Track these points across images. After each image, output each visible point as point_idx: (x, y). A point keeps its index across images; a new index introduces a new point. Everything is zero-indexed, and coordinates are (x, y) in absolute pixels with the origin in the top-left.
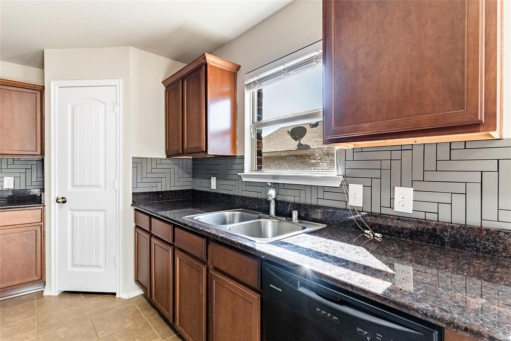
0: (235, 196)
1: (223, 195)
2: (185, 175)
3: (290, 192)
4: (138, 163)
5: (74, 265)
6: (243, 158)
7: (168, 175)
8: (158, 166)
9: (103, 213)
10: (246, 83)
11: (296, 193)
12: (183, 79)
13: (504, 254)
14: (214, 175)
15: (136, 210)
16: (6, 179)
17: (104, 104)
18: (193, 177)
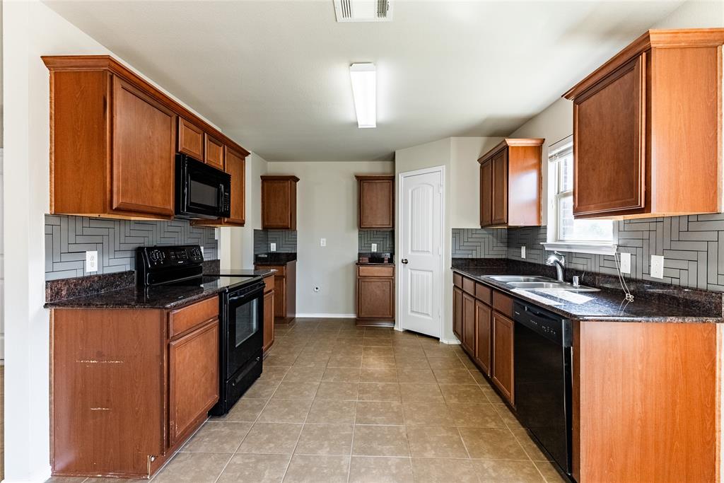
0: (539, 265)
1: (529, 263)
2: (499, 244)
3: (581, 261)
4: (457, 233)
5: (412, 311)
6: (545, 228)
7: (483, 244)
8: (474, 236)
9: (430, 273)
10: (550, 155)
11: (584, 261)
12: (492, 158)
13: (715, 312)
14: (524, 244)
15: (454, 272)
16: (373, 245)
17: (433, 186)
18: (508, 247)
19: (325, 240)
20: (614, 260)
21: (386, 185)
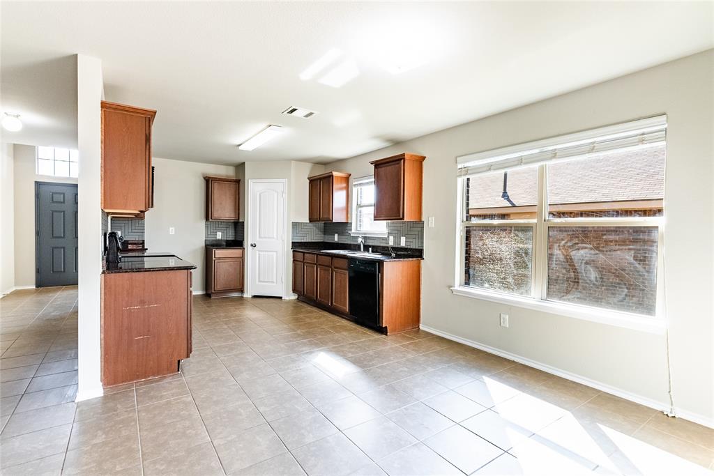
0: (347, 244)
1: (341, 243)
2: (320, 233)
3: (371, 241)
4: (295, 225)
5: (259, 281)
6: (351, 223)
7: (310, 232)
8: (305, 227)
9: (275, 253)
10: (354, 183)
12: (320, 179)
14: (337, 233)
15: (294, 251)
16: (218, 233)
17: (278, 193)
18: (324, 234)
19: (173, 228)
20: (386, 240)
21: (233, 185)
